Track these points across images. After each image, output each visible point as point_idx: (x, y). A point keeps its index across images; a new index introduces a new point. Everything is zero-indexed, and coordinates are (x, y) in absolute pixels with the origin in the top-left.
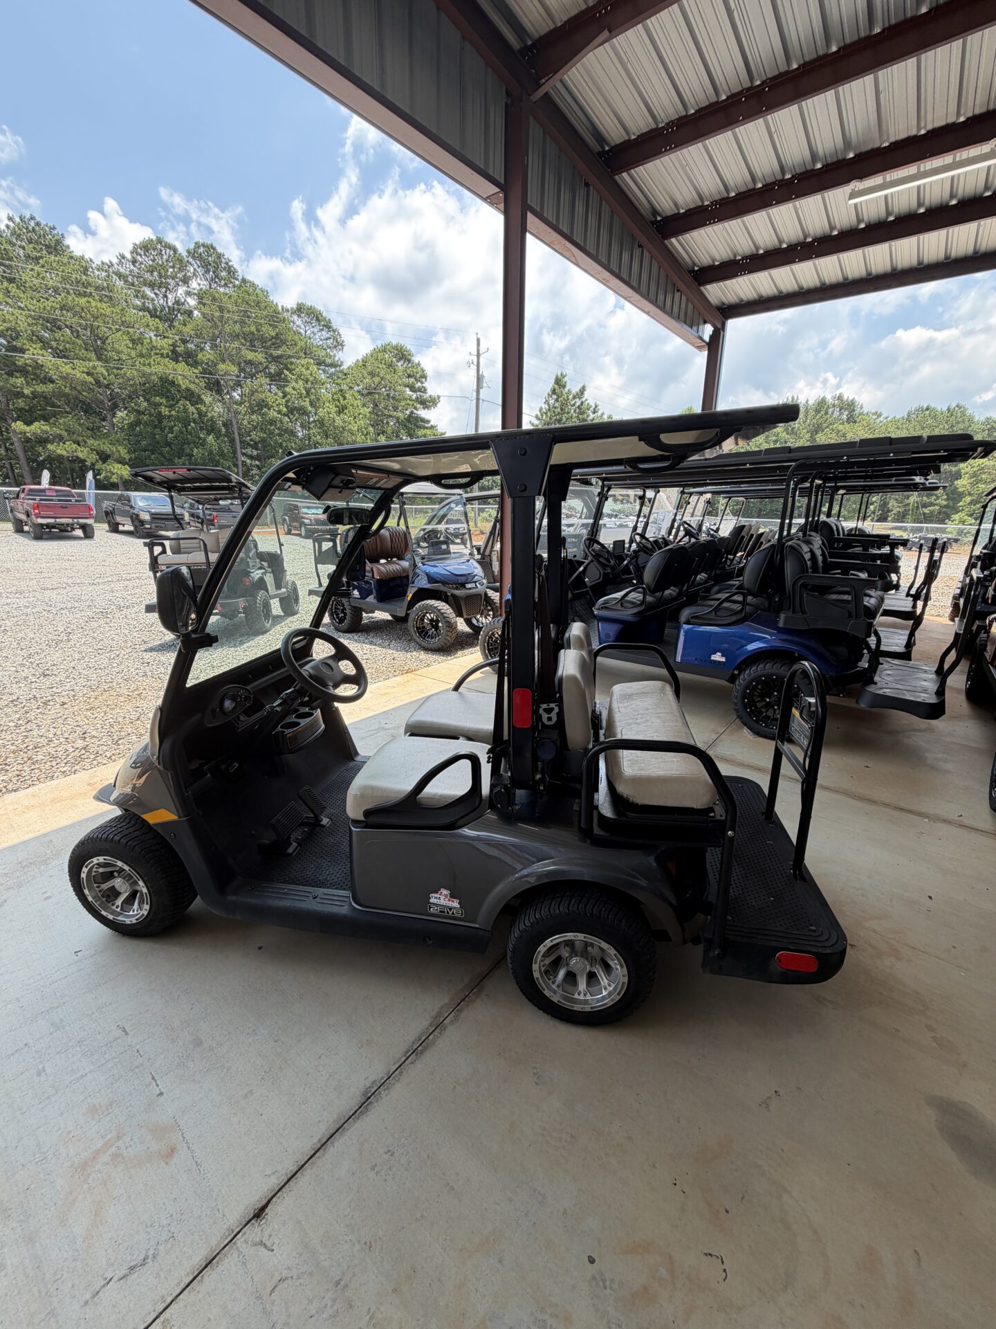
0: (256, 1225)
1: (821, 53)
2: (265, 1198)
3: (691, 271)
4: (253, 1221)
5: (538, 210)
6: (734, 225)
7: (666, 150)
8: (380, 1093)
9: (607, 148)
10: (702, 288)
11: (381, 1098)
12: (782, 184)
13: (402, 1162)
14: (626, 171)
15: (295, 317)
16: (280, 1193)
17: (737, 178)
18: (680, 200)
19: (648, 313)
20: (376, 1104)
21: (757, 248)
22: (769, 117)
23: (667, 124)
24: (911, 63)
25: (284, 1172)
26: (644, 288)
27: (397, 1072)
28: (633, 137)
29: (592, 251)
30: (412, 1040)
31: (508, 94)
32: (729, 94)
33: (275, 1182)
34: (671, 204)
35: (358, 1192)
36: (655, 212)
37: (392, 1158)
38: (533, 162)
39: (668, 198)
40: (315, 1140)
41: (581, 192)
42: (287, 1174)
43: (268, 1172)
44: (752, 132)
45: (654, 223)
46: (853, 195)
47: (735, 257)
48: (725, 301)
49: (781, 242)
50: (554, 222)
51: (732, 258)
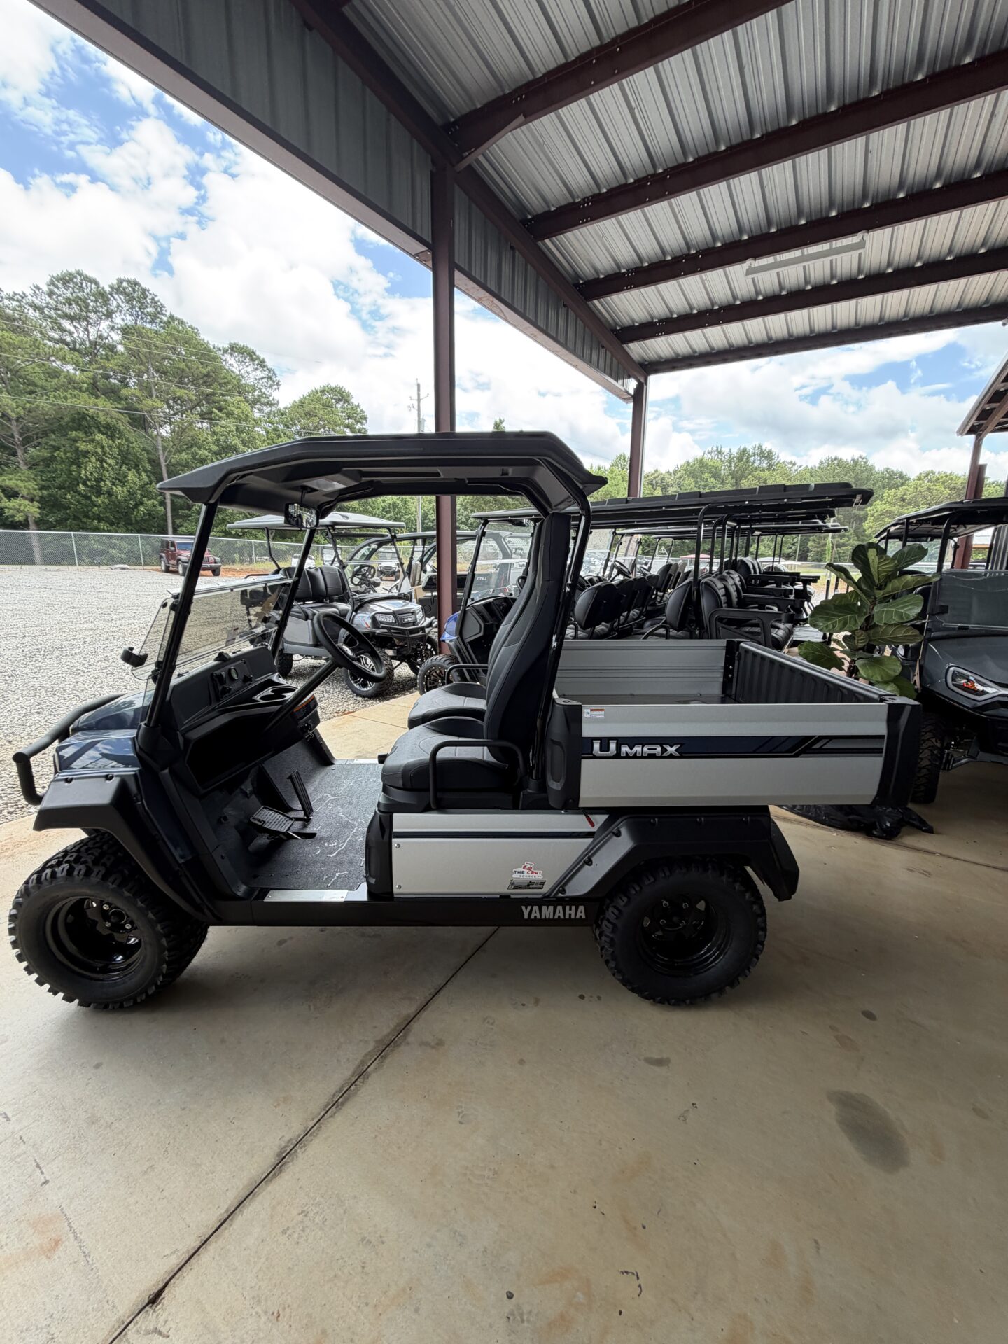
0: (151, 1311)
1: (712, 150)
2: (162, 1281)
3: (613, 330)
4: (147, 1308)
5: (467, 269)
6: (649, 292)
7: (583, 223)
8: (296, 1151)
9: (530, 217)
10: (625, 346)
11: (297, 1157)
12: (688, 257)
13: (317, 1220)
14: (549, 238)
15: (227, 356)
16: (180, 1273)
17: (649, 249)
18: (599, 266)
19: (575, 367)
20: (291, 1164)
21: (672, 313)
22: (672, 200)
23: (583, 199)
24: (788, 164)
25: (185, 1250)
26: (570, 344)
27: (315, 1128)
28: (553, 209)
29: (520, 309)
30: (334, 1091)
31: (433, 162)
32: (636, 178)
33: (174, 1261)
34: (593, 271)
35: (267, 1259)
36: (578, 276)
37: (306, 1219)
38: (459, 224)
39: (589, 266)
40: (222, 1211)
41: (507, 256)
42: (188, 1251)
43: (168, 1252)
44: (659, 211)
45: (577, 285)
46: (750, 272)
47: (652, 319)
48: (646, 358)
49: (692, 308)
50: (482, 281)
51: (650, 319)
